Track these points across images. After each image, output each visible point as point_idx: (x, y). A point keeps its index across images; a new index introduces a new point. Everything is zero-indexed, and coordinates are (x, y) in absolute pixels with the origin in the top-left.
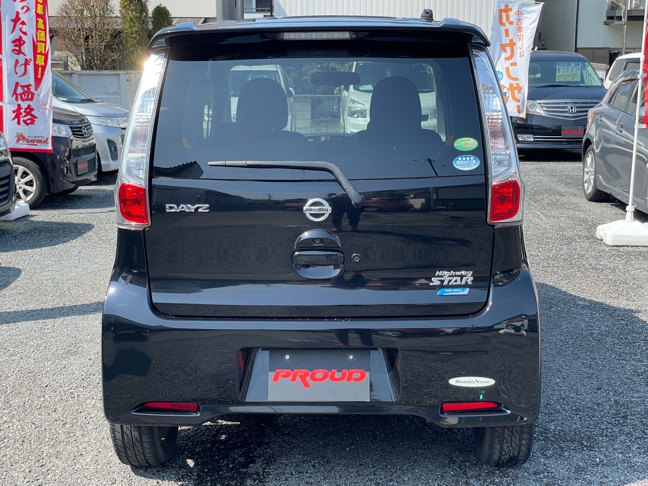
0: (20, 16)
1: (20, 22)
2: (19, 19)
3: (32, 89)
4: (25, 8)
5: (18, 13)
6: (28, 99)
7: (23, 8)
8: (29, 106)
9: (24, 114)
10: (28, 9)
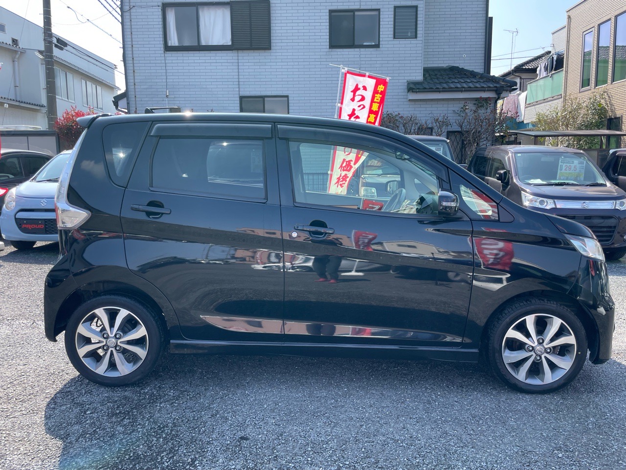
0: (356, 112)
1: (355, 116)
2: (355, 114)
3: (352, 164)
4: (362, 106)
5: (354, 110)
6: (346, 170)
7: (359, 106)
8: (346, 175)
9: (341, 180)
10: (364, 107)
